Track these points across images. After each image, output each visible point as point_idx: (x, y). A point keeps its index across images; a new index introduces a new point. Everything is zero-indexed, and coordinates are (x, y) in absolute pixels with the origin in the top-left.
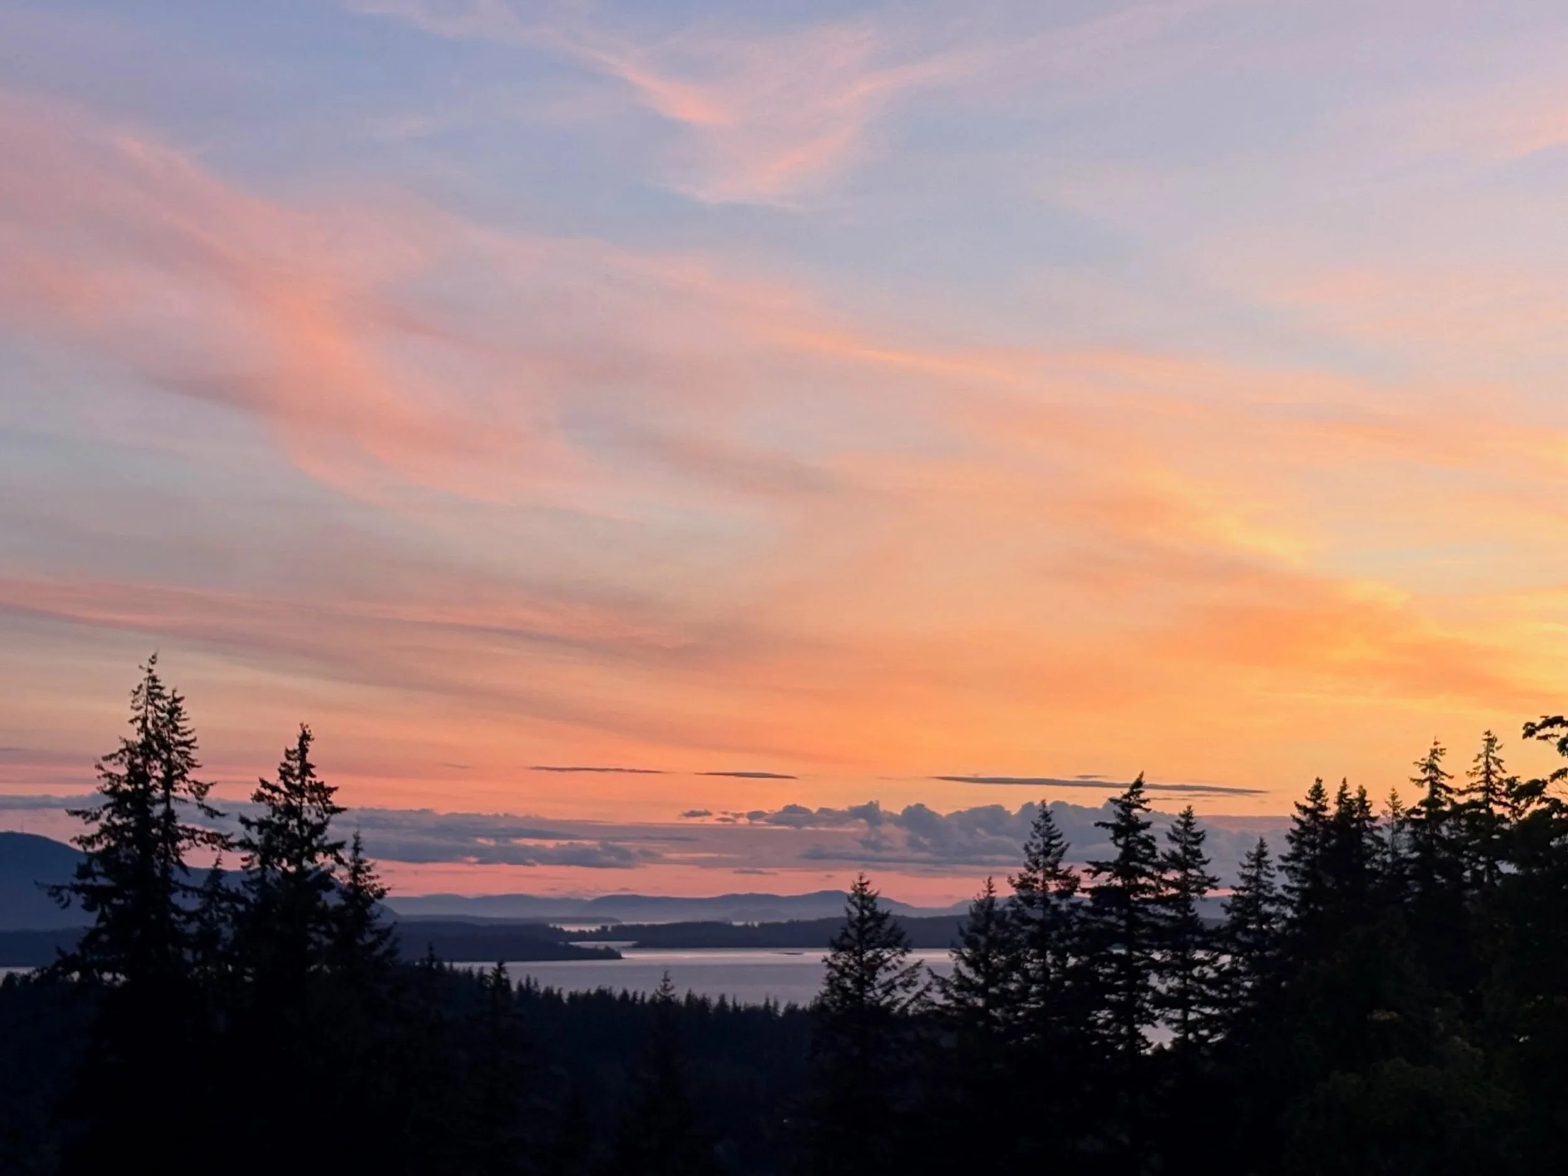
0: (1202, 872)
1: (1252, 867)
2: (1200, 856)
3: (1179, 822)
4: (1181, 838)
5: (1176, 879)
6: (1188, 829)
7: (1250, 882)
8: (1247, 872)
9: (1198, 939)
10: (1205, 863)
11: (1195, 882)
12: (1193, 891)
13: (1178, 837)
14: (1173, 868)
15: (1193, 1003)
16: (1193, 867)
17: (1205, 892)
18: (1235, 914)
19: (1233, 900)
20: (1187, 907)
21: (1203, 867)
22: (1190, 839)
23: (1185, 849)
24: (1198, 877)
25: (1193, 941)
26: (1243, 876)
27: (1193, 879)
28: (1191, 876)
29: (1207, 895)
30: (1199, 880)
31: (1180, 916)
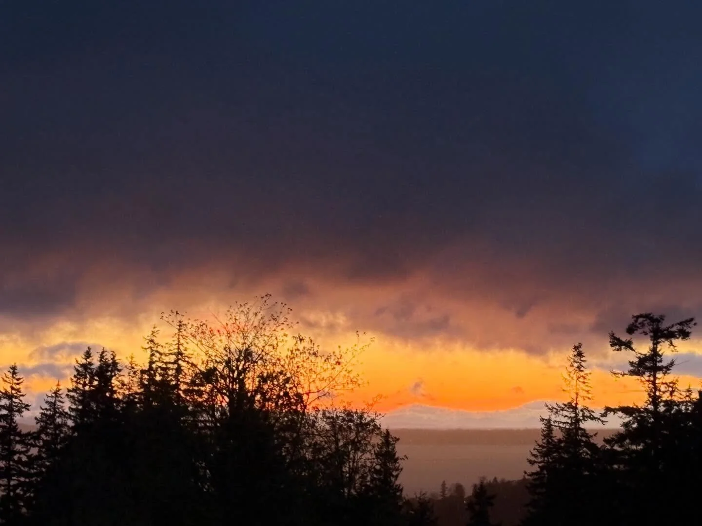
0: (21, 401)
1: (52, 397)
2: (20, 392)
3: (9, 371)
4: (9, 381)
5: (6, 404)
6: (14, 376)
7: (50, 406)
8: (49, 400)
9: (17, 438)
10: (23, 396)
11: (16, 406)
12: (16, 411)
13: (8, 380)
14: (4, 398)
15: (14, 475)
16: (16, 397)
17: (22, 412)
18: (42, 424)
19: (41, 416)
20: (12, 420)
21: (21, 398)
22: (17, 382)
23: (12, 388)
24: (19, 403)
25: (14, 440)
26: (47, 402)
27: (16, 404)
28: (15, 403)
29: (23, 414)
30: (19, 405)
31: (8, 425)
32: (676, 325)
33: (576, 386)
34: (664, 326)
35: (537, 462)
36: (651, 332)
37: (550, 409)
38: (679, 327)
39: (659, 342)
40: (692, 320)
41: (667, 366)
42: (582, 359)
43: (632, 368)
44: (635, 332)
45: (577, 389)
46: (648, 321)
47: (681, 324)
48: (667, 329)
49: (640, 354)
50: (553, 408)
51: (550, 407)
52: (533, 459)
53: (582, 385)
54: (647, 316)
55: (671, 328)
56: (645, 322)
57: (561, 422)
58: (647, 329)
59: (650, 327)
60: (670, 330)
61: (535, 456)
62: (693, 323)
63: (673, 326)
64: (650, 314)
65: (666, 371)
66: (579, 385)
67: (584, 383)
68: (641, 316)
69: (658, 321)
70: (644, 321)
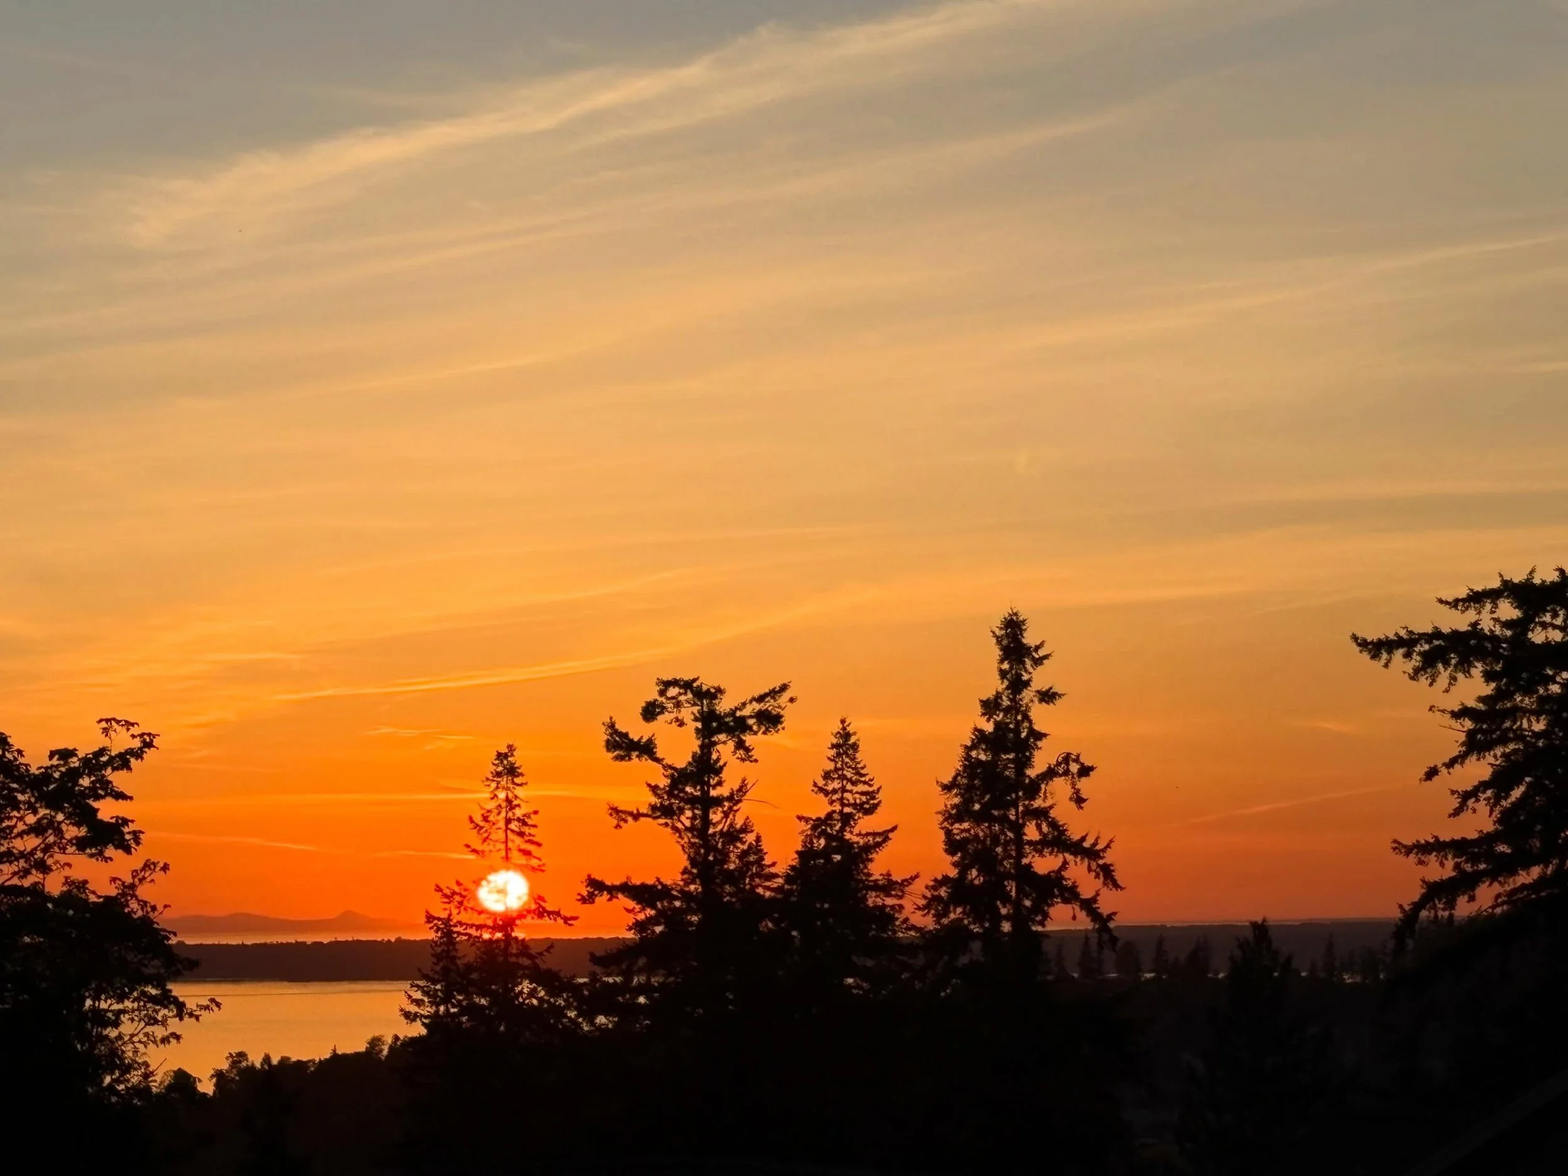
32: (751, 702)
33: (506, 842)
34: (724, 706)
35: (422, 1016)
36: (696, 719)
37: (446, 896)
38: (757, 706)
39: (715, 744)
40: (784, 688)
41: (732, 794)
42: (517, 780)
43: (654, 800)
44: (659, 717)
45: (507, 849)
46: (690, 696)
47: (761, 699)
48: (732, 713)
49: (671, 767)
50: (454, 893)
51: (447, 892)
52: (413, 1009)
53: (518, 841)
54: (687, 685)
55: (741, 710)
56: (682, 698)
57: (472, 926)
58: (688, 713)
59: (696, 709)
60: (738, 714)
61: (418, 1003)
62: (786, 696)
63: (744, 704)
64: (695, 680)
65: (730, 808)
66: (513, 841)
67: (521, 834)
68: (675, 683)
69: (713, 694)
70: (680, 694)
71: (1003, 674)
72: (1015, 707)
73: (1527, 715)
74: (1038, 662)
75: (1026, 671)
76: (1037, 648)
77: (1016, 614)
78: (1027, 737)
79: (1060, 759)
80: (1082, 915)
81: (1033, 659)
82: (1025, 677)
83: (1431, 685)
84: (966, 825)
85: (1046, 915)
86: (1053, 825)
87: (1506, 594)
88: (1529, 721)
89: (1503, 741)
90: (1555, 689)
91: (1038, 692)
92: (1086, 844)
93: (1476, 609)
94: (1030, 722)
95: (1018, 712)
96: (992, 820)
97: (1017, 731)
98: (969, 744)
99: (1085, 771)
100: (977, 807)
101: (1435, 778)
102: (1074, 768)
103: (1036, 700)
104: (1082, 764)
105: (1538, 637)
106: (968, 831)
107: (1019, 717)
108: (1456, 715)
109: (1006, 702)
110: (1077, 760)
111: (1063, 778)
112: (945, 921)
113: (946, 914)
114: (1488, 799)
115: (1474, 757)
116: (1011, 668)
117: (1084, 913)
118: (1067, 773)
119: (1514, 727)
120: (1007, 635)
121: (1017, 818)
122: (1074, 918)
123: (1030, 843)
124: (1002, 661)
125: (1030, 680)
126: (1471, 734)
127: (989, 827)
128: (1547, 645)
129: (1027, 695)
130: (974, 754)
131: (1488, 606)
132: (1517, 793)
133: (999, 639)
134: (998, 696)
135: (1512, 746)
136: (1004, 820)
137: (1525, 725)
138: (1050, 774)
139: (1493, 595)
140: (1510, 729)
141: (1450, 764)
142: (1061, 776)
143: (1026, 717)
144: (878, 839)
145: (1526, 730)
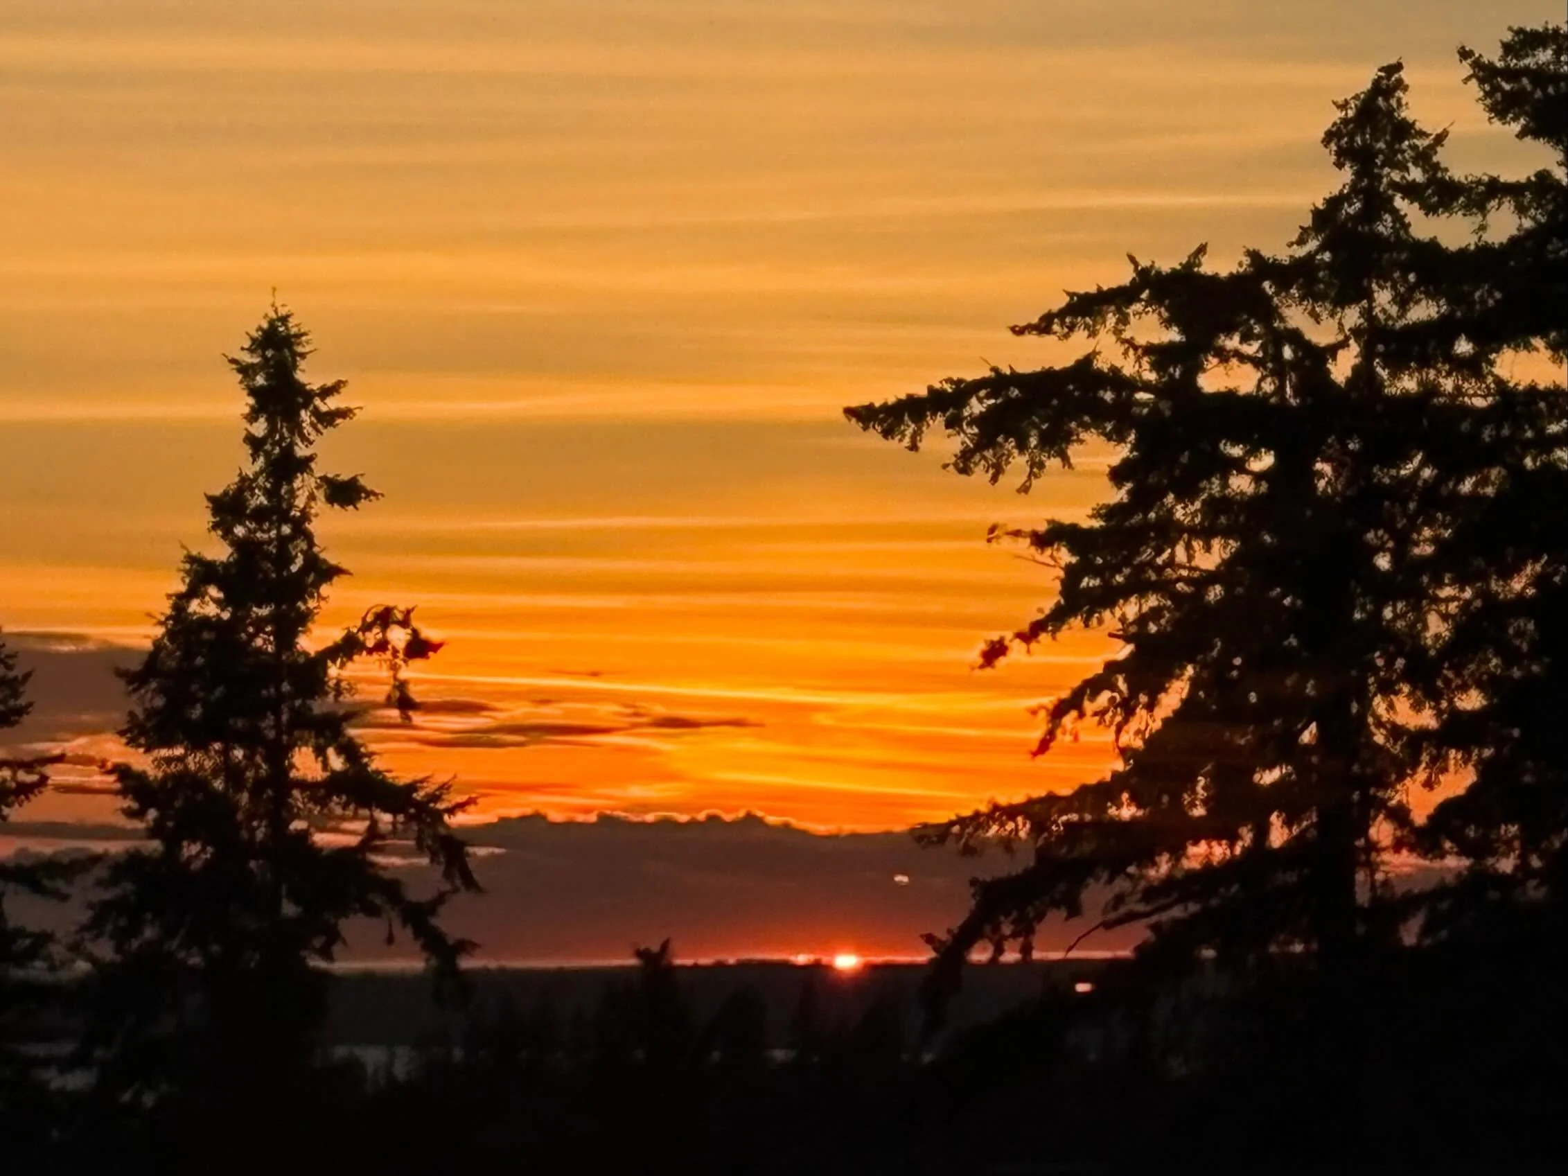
71: (255, 444)
72: (278, 510)
73: (1186, 536)
74: (328, 419)
75: (304, 439)
76: (326, 392)
77: (284, 319)
78: (304, 570)
79: (369, 619)
80: (405, 934)
81: (316, 413)
82: (301, 451)
83: (994, 479)
84: (179, 751)
85: (333, 936)
86: (351, 751)
87: (1144, 295)
88: (1189, 547)
89: (1138, 587)
90: (1240, 484)
91: (324, 479)
92: (419, 796)
93: (1087, 327)
94: (309, 537)
95: (285, 517)
96: (232, 737)
97: (285, 559)
98: (183, 588)
99: (419, 648)
100: (197, 712)
101: (1001, 662)
102: (398, 637)
103: (320, 494)
104: (415, 633)
105: (1213, 379)
106: (180, 759)
107: (286, 530)
108: (1042, 540)
109: (261, 499)
110: (404, 623)
111: (375, 656)
112: (135, 944)
113: (133, 930)
114: (1101, 713)
115: (1076, 622)
116: (272, 430)
117: (409, 932)
118: (382, 646)
119: (1159, 561)
120: (265, 365)
121: (279, 734)
122: (390, 940)
123: (303, 785)
124: (252, 417)
125: (311, 458)
126: (1072, 575)
127: (225, 753)
128: (1229, 397)
129: (304, 486)
130: (194, 606)
131: (1111, 319)
132: (1174, 696)
133: (246, 371)
134: (245, 484)
135: (1153, 601)
136: (251, 740)
137: (1181, 554)
138: (349, 647)
139: (1120, 298)
140: (1151, 564)
141: (1030, 635)
142: (370, 651)
143: (300, 528)
144: (23, 776)
145: (1183, 567)
